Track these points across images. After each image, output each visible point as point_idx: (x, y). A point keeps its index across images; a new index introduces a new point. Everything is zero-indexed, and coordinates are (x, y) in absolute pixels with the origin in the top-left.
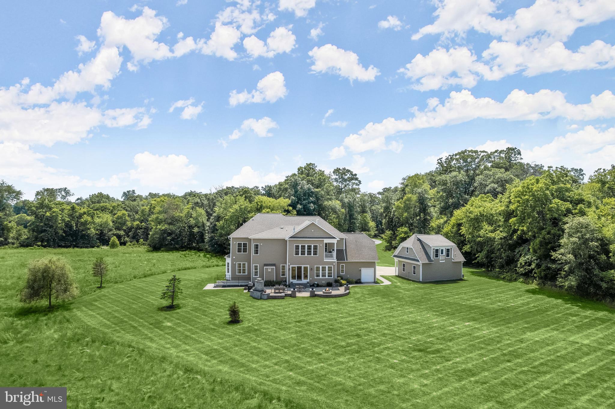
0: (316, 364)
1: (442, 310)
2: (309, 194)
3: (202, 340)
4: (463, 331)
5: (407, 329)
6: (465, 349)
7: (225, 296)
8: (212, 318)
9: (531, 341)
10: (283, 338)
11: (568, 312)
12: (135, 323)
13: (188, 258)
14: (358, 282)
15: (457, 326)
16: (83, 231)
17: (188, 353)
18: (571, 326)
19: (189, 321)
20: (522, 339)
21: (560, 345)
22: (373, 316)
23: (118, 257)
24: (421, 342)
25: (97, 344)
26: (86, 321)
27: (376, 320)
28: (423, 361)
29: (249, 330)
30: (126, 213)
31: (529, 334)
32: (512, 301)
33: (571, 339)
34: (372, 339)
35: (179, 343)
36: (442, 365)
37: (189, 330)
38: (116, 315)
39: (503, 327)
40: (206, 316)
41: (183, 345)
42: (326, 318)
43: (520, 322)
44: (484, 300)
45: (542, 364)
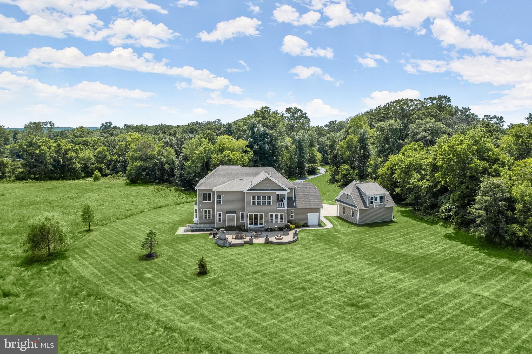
0: (269, 321)
1: (373, 258)
2: (264, 135)
3: (177, 294)
4: (388, 283)
5: (343, 281)
6: (389, 303)
7: (194, 243)
8: (184, 269)
9: (443, 294)
10: (242, 292)
11: (476, 259)
12: (121, 274)
13: (161, 193)
14: (305, 225)
15: (384, 278)
16: (69, 165)
17: (166, 308)
18: (476, 277)
19: (165, 272)
20: (436, 292)
21: (465, 298)
22: (316, 266)
23: (101, 192)
24: (354, 296)
25: (92, 298)
26: (81, 272)
27: (319, 271)
28: (354, 317)
29: (215, 283)
30: (105, 148)
31: (441, 286)
32: (431, 248)
33: (475, 291)
34: (314, 293)
35: (159, 297)
36: (369, 321)
37: (166, 283)
38: (105, 265)
39: (421, 279)
40: (179, 266)
41: (162, 300)
42: (277, 269)
43: (436, 272)
44: (409, 247)
45: (448, 320)
